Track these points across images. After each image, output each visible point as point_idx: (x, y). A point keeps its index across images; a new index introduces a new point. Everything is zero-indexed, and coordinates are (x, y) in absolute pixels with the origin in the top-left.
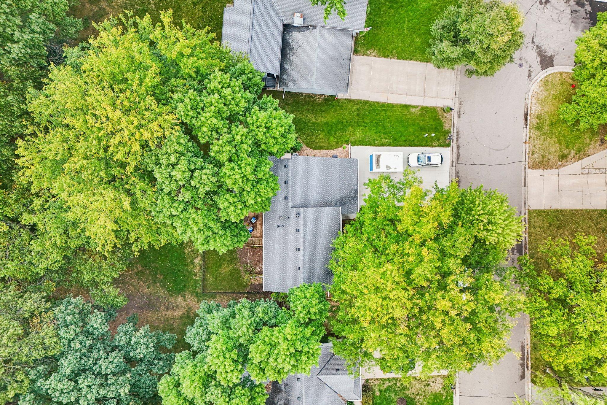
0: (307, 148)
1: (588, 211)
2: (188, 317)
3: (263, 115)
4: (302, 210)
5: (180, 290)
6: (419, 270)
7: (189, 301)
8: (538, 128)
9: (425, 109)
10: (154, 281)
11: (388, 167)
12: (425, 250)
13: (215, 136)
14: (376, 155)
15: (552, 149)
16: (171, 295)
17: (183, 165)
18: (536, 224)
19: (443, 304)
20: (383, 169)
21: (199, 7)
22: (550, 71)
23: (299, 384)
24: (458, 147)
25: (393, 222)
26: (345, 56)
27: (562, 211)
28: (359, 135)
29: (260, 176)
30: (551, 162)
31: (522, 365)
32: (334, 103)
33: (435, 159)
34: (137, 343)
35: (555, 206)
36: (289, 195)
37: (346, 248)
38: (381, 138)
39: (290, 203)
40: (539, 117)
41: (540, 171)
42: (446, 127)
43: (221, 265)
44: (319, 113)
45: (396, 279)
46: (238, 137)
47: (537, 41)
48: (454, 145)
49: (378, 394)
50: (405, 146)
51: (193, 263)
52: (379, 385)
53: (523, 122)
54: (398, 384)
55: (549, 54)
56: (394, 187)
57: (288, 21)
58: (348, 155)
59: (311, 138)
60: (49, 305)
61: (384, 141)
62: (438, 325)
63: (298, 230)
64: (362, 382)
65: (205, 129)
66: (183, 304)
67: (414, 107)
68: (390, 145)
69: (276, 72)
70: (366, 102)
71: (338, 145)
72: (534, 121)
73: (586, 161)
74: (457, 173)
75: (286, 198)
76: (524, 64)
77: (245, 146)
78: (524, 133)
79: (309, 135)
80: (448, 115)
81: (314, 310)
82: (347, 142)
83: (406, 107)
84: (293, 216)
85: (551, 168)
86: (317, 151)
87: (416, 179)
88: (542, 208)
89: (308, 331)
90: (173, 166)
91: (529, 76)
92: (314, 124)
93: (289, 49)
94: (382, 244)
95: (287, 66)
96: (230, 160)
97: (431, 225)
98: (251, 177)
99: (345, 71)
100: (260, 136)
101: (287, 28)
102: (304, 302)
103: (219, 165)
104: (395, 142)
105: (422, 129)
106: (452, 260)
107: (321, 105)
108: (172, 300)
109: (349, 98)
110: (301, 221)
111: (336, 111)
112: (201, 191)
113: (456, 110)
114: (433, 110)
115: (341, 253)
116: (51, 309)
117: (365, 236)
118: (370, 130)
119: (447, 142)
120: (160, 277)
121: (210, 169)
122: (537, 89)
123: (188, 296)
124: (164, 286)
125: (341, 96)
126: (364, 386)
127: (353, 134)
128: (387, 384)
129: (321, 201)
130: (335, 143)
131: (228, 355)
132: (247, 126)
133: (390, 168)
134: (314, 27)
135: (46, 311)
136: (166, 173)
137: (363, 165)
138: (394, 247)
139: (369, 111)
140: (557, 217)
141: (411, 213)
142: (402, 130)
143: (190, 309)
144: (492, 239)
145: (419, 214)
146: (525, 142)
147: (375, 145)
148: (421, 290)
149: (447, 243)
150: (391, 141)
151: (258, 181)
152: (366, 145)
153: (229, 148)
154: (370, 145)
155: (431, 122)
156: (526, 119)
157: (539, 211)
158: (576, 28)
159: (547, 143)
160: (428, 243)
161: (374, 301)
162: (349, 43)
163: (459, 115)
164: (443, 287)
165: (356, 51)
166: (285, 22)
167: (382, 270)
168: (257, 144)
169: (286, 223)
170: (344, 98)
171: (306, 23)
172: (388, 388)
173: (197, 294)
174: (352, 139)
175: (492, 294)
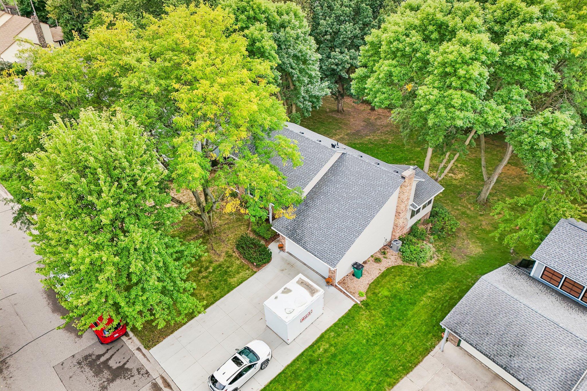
0: (396, 264)
11: (287, 291)
14: (317, 291)
38: (331, 345)
50: (288, 366)
59: (406, 276)
71: (372, 292)
86: (383, 269)
92: (424, 291)
109: (432, 353)
130: (377, 291)
133: (283, 292)
150: (315, 355)
152: (340, 320)
154: (335, 325)
170: (437, 347)
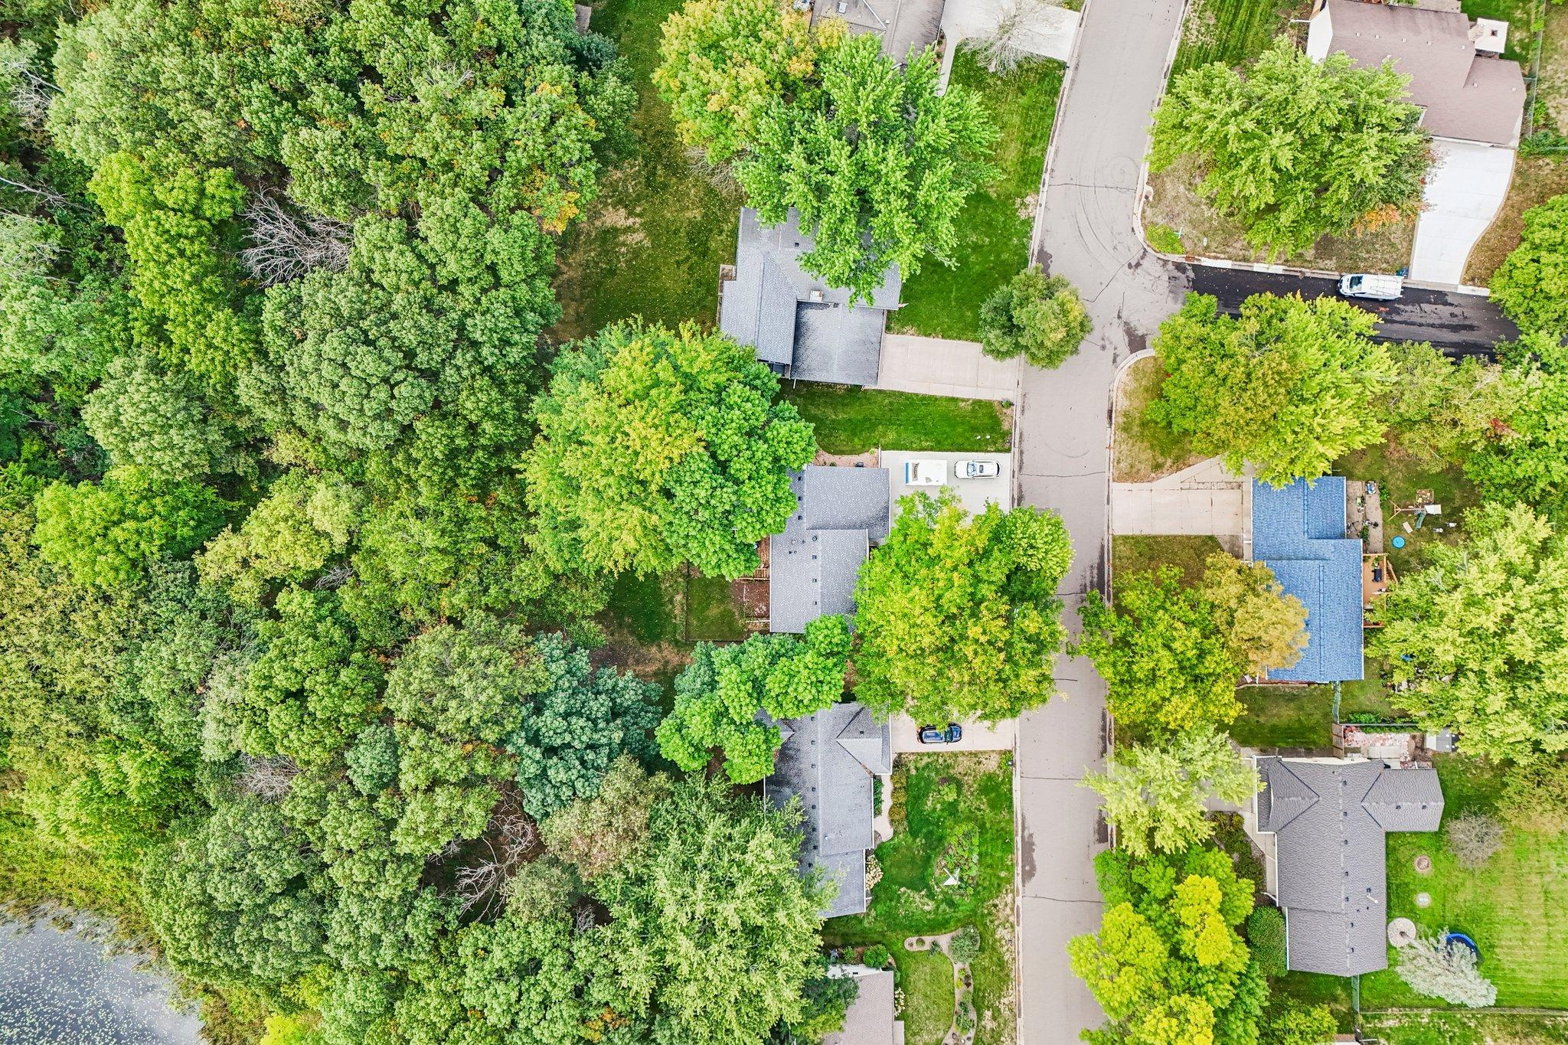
0: (824, 453)
1: (1189, 537)
2: (665, 673)
3: (784, 431)
4: (819, 532)
5: (654, 638)
6: (948, 595)
7: (665, 653)
8: (1126, 429)
9: (978, 403)
10: (620, 625)
11: (928, 479)
12: (956, 574)
13: (735, 453)
14: (913, 463)
15: (1143, 457)
16: (642, 645)
17: (706, 484)
18: (1123, 554)
19: (974, 631)
20: (921, 481)
21: (685, 267)
22: (1141, 354)
23: (813, 748)
24: (1021, 453)
25: (926, 545)
26: (874, 339)
27: (1155, 537)
28: (892, 436)
29: (780, 494)
30: (1142, 472)
31: (1103, 738)
32: (860, 395)
33: (990, 469)
34: (625, 688)
35: (1147, 532)
36: (804, 515)
37: (872, 574)
38: (921, 441)
39: (806, 523)
40: (1126, 415)
41: (1128, 485)
42: (1005, 426)
43: (708, 605)
44: (840, 407)
45: (924, 604)
46: (759, 455)
47: (1124, 315)
48: (1015, 450)
49: (913, 772)
51: (671, 601)
52: (916, 761)
53: (1106, 421)
54: (941, 761)
55: (1140, 333)
56: (930, 505)
57: (803, 298)
58: (877, 463)
59: (831, 440)
60: (530, 639)
61: (925, 444)
62: (970, 656)
63: (815, 557)
64: (893, 757)
65: (726, 447)
66: (658, 656)
67: (963, 400)
68: (932, 449)
69: (787, 360)
70: (901, 394)
71: (864, 449)
72: (1121, 420)
73: (1186, 472)
74: (1020, 486)
75: (800, 518)
76: (1108, 346)
77: (765, 463)
78: (1109, 435)
79: (826, 436)
80: (1008, 411)
81: (836, 640)
82: (876, 446)
83: (954, 400)
84: (808, 540)
85: (1142, 481)
86: (837, 457)
87: (954, 497)
88: (1130, 533)
89: (830, 662)
90: (695, 483)
91: (1114, 361)
92: (833, 421)
93: (803, 330)
94: (912, 570)
95: (801, 351)
96: (750, 478)
97: (963, 549)
98: (771, 496)
99: (873, 358)
100: (781, 452)
101: (800, 305)
102: (826, 632)
103: (738, 482)
104: (939, 446)
105: (974, 429)
106: (986, 586)
107: (842, 397)
108: (643, 651)
109: (879, 388)
110: (819, 544)
111: (861, 405)
112: (720, 509)
113: (1018, 404)
114: (989, 404)
115: (867, 579)
116: (532, 643)
117: (894, 560)
118: (906, 429)
119: (1007, 446)
120: (628, 620)
121: (730, 487)
122: (1125, 379)
123: (664, 645)
124: (632, 633)
125: (869, 386)
126: (895, 761)
127: (884, 435)
128: (926, 760)
129: (843, 522)
130: (860, 447)
131: (743, 688)
132: (766, 441)
133: (930, 481)
134: (836, 305)
135: (528, 645)
136: (688, 491)
137: (896, 476)
138: (924, 572)
139: (906, 406)
140: (1148, 545)
141: (943, 536)
142: (948, 430)
143: (667, 662)
144: (1033, 565)
145: (953, 536)
146: (1109, 447)
147: (912, 449)
148: (951, 618)
149: (980, 568)
150: (933, 444)
151: (778, 500)
152: (901, 450)
153: (750, 466)
154: (906, 449)
155: (986, 420)
156: (1110, 417)
157: (1126, 538)
158: (1176, 300)
159: (1136, 449)
160: (961, 568)
161: (901, 628)
162: (880, 322)
163: (1023, 411)
164: (975, 615)
165: (888, 329)
166: (800, 299)
167: (910, 595)
168: (776, 460)
169: (799, 548)
170: (873, 388)
171: (826, 300)
172: (927, 766)
173: (677, 642)
174: (883, 441)
175: (1027, 622)
